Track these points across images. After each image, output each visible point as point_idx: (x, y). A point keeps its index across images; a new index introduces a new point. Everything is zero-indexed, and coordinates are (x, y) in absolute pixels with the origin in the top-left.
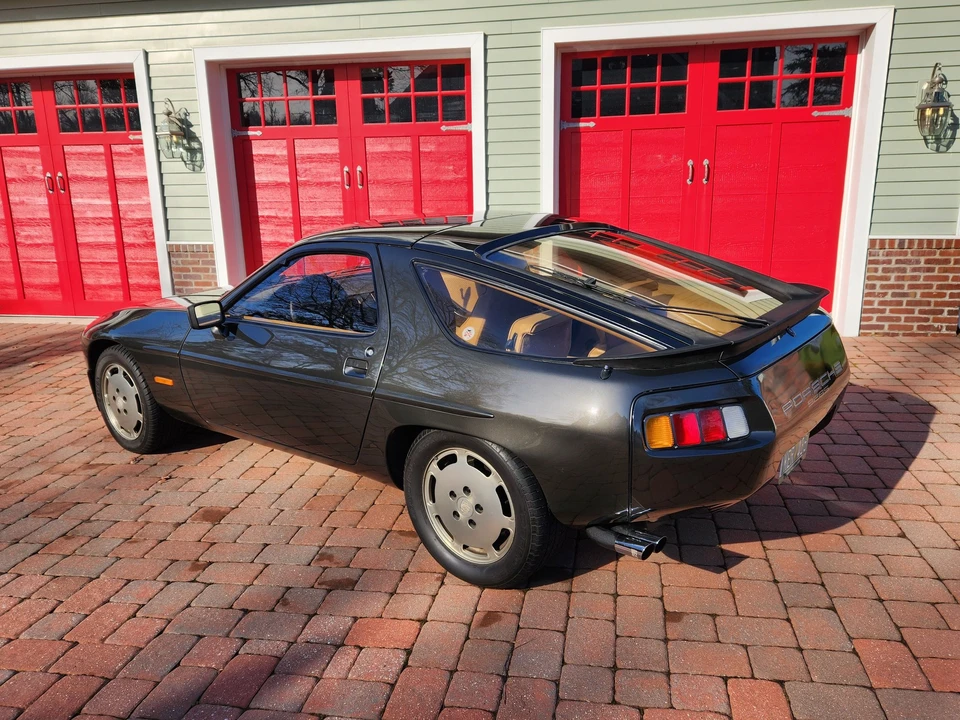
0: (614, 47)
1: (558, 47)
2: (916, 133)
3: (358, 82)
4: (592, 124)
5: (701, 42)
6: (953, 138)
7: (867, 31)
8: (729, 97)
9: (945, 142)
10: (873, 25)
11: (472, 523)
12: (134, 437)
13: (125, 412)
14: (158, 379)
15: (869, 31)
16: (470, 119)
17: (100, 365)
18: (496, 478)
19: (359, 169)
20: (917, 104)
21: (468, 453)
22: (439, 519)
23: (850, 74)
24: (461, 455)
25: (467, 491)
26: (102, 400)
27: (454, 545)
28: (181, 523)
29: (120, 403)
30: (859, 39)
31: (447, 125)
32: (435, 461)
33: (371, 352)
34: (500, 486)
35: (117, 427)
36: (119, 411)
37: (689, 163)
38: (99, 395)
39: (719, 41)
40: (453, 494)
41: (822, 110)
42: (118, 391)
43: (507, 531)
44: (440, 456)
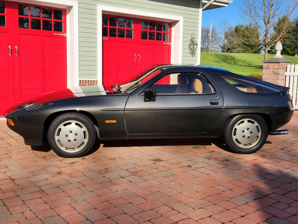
0: (114, 14)
1: (103, 11)
2: (188, 51)
3: (18, 10)
4: (107, 39)
5: (137, 17)
6: (195, 53)
8: (144, 36)
9: (193, 54)
11: (249, 137)
12: (77, 150)
13: (75, 140)
14: (107, 122)
15: (176, 22)
16: (65, 32)
17: (56, 123)
18: (256, 124)
19: (16, 47)
20: (188, 43)
21: (248, 119)
22: (236, 140)
23: (170, 33)
24: (246, 120)
25: (248, 129)
26: (54, 139)
27: (240, 146)
28: (154, 163)
29: (72, 137)
30: (172, 24)
31: (56, 33)
32: (237, 124)
33: (217, 98)
34: (257, 126)
35: (63, 149)
36: (69, 141)
37: (135, 55)
38: (52, 137)
39: (141, 18)
40: (243, 131)
41: (165, 42)
42: (71, 132)
43: (258, 137)
44: (239, 122)
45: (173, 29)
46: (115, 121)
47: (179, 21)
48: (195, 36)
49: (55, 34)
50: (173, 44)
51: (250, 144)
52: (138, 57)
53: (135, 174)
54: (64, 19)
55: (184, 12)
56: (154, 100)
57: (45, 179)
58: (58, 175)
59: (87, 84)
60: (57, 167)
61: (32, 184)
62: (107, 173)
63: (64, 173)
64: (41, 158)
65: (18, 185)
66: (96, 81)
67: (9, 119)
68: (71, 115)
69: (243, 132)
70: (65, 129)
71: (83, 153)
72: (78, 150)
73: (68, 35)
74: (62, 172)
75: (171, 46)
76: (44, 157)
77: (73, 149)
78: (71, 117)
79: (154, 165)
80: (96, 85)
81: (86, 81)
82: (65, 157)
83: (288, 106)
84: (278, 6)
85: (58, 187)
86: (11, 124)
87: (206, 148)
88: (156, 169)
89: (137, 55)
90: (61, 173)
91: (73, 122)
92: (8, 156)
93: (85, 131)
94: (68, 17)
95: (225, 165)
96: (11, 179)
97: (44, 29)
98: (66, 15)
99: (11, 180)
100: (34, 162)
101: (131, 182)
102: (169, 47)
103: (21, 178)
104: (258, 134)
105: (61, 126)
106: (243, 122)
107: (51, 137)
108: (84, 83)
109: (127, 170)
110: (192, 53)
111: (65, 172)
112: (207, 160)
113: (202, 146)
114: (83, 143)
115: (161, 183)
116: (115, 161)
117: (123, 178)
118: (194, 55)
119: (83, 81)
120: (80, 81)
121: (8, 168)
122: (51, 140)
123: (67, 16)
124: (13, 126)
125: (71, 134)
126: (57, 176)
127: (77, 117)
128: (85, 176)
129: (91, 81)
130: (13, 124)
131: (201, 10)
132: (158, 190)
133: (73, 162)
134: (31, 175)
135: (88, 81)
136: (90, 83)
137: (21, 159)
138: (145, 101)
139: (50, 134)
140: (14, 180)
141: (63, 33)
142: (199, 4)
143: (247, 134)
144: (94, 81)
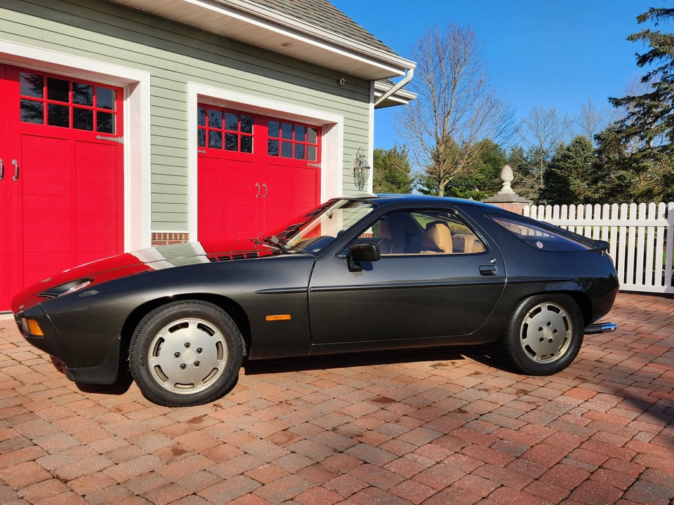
1: (200, 96)
2: (352, 179)
4: (204, 152)
5: (259, 113)
6: (364, 184)
7: (332, 125)
9: (361, 186)
10: (334, 124)
11: (551, 340)
12: (201, 388)
13: (197, 364)
14: (270, 318)
15: (330, 126)
16: (121, 134)
17: (152, 326)
18: (563, 313)
19: (14, 162)
20: (352, 166)
21: (547, 305)
22: (528, 347)
23: (319, 146)
24: (544, 307)
25: (549, 324)
26: (145, 363)
27: (535, 359)
28: (382, 408)
29: (189, 357)
30: (321, 128)
31: (101, 135)
32: (528, 314)
33: (493, 261)
34: (565, 317)
35: (167, 386)
36: (183, 367)
37: (257, 185)
38: (142, 359)
39: (268, 115)
40: (541, 329)
41: (310, 163)
42: (187, 345)
43: (566, 339)
44: (531, 311)
45: (324, 138)
46: (287, 317)
47: (336, 123)
48: (365, 153)
49: (99, 137)
50: (324, 166)
51: (553, 355)
52: (263, 189)
53: (360, 439)
54: (118, 108)
55: (344, 108)
56: (370, 268)
57: (148, 471)
58: (178, 458)
59: (167, 241)
60: (166, 434)
61: (121, 490)
62: (293, 441)
63: (189, 449)
64: (110, 411)
65: (84, 496)
66: (186, 234)
67: (29, 321)
68: (189, 305)
69: (539, 330)
70: (172, 339)
71: (216, 393)
72: (204, 388)
73: (127, 140)
74: (185, 448)
75: (320, 169)
76: (119, 410)
77: (190, 386)
78: (188, 311)
79: (387, 414)
80: (186, 242)
81: (165, 234)
82: (170, 407)
83: (614, 276)
84: (459, 115)
85: (195, 494)
86: (33, 333)
87: (457, 365)
88: (397, 421)
89: (261, 185)
90: (184, 452)
91: (193, 323)
92: (25, 411)
93: (220, 342)
94: (127, 104)
95: (529, 403)
96: (57, 477)
97: (75, 127)
98: (123, 100)
99: (59, 482)
100: (100, 423)
101: (365, 463)
102: (317, 172)
103: (85, 472)
104: (566, 333)
105: (164, 333)
106: (539, 310)
107: (140, 361)
108: (162, 238)
109: (334, 429)
110: (359, 184)
111: (191, 448)
112: (483, 392)
113: (449, 361)
114: (215, 371)
115: (438, 460)
116: (291, 407)
117: (340, 452)
118: (362, 188)
119: (160, 234)
120: (154, 235)
121: (36, 445)
122: (138, 367)
123: (124, 102)
124: (41, 336)
125: (188, 351)
126: (176, 461)
127: (202, 310)
128: (246, 453)
129: (176, 234)
130: (39, 333)
131: (372, 105)
132: (446, 482)
133: (196, 416)
134: (106, 463)
135: (170, 234)
136: (173, 238)
137: (62, 419)
138: (351, 270)
139: (138, 354)
140: (66, 482)
141: (115, 136)
142: (369, 96)
143: (547, 333)
144: (181, 234)
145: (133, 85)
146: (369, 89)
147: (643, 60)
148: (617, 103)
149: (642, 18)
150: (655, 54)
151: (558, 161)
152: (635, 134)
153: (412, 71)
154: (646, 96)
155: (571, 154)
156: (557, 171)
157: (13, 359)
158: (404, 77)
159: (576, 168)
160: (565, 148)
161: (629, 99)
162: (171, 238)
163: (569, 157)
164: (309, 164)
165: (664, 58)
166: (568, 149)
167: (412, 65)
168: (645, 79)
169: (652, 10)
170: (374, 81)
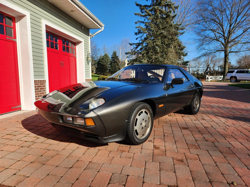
1: (47, 26)
5: (60, 35)
9: (88, 63)
13: (145, 126)
14: (160, 106)
15: (80, 42)
16: (15, 37)
20: (86, 57)
22: (194, 107)
23: (75, 49)
24: (196, 96)
25: (197, 100)
26: (133, 129)
27: (195, 110)
30: (76, 43)
35: (138, 137)
36: (142, 128)
37: (60, 62)
42: (143, 120)
45: (77, 47)
46: (163, 105)
47: (82, 42)
49: (7, 38)
50: (77, 56)
54: (13, 26)
59: (39, 83)
66: (45, 81)
67: (86, 119)
70: (139, 119)
73: (18, 40)
80: (45, 84)
81: (38, 80)
91: (144, 111)
93: (149, 117)
94: (18, 25)
98: (15, 22)
105: (137, 116)
108: (38, 82)
114: (148, 128)
119: (37, 80)
120: (35, 81)
123: (16, 24)
124: (94, 126)
125: (144, 122)
129: (42, 80)
130: (93, 124)
131: (89, 37)
135: (40, 80)
136: (41, 82)
141: (13, 38)
142: (88, 34)
143: (197, 102)
144: (43, 80)
145: (22, 17)
146: (88, 32)
147: (136, 34)
148: (131, 45)
149: (136, 23)
150: (140, 32)
151: (101, 60)
152: (136, 53)
153: (103, 28)
154: (137, 43)
155: (104, 58)
156: (101, 63)
157: (26, 141)
158: (101, 29)
159: (105, 62)
160: (102, 56)
161: (134, 44)
162: (40, 82)
163: (104, 59)
164: (74, 55)
165: (141, 34)
166: (103, 57)
167: (103, 25)
168: (137, 39)
169: (139, 21)
170: (89, 29)
